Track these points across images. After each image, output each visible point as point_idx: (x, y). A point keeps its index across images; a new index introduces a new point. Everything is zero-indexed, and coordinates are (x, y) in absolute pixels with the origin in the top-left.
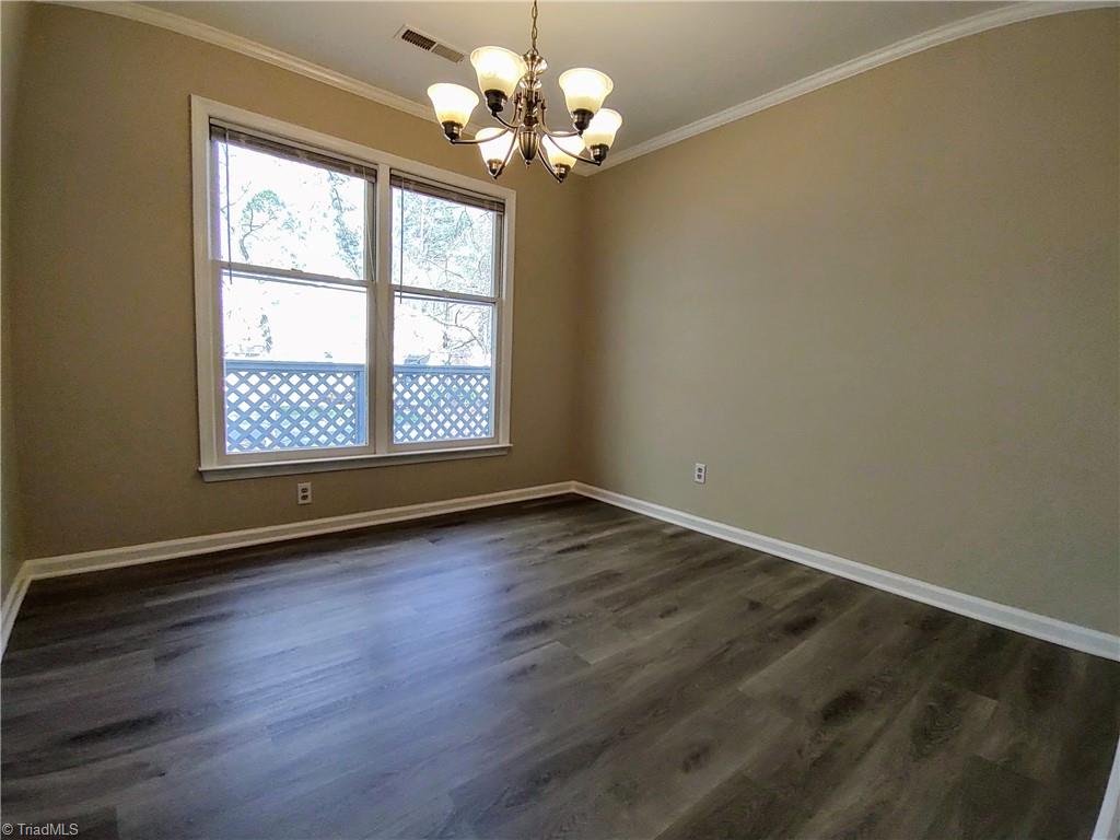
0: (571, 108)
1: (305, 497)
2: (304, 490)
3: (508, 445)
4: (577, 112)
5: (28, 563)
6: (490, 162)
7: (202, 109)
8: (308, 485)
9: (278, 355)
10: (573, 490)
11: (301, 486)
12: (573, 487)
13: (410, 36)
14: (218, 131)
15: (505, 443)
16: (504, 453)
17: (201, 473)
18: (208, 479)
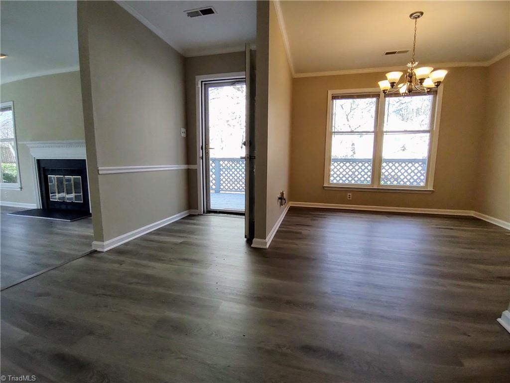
0: (418, 78)
1: (349, 198)
2: (350, 195)
3: (432, 190)
4: (420, 79)
5: (291, 202)
6: (402, 94)
7: (330, 93)
8: (351, 194)
9: (356, 157)
10: (472, 215)
11: (349, 194)
12: (472, 213)
13: (387, 54)
14: (335, 97)
15: (430, 188)
16: (430, 193)
17: (324, 187)
18: (326, 189)
